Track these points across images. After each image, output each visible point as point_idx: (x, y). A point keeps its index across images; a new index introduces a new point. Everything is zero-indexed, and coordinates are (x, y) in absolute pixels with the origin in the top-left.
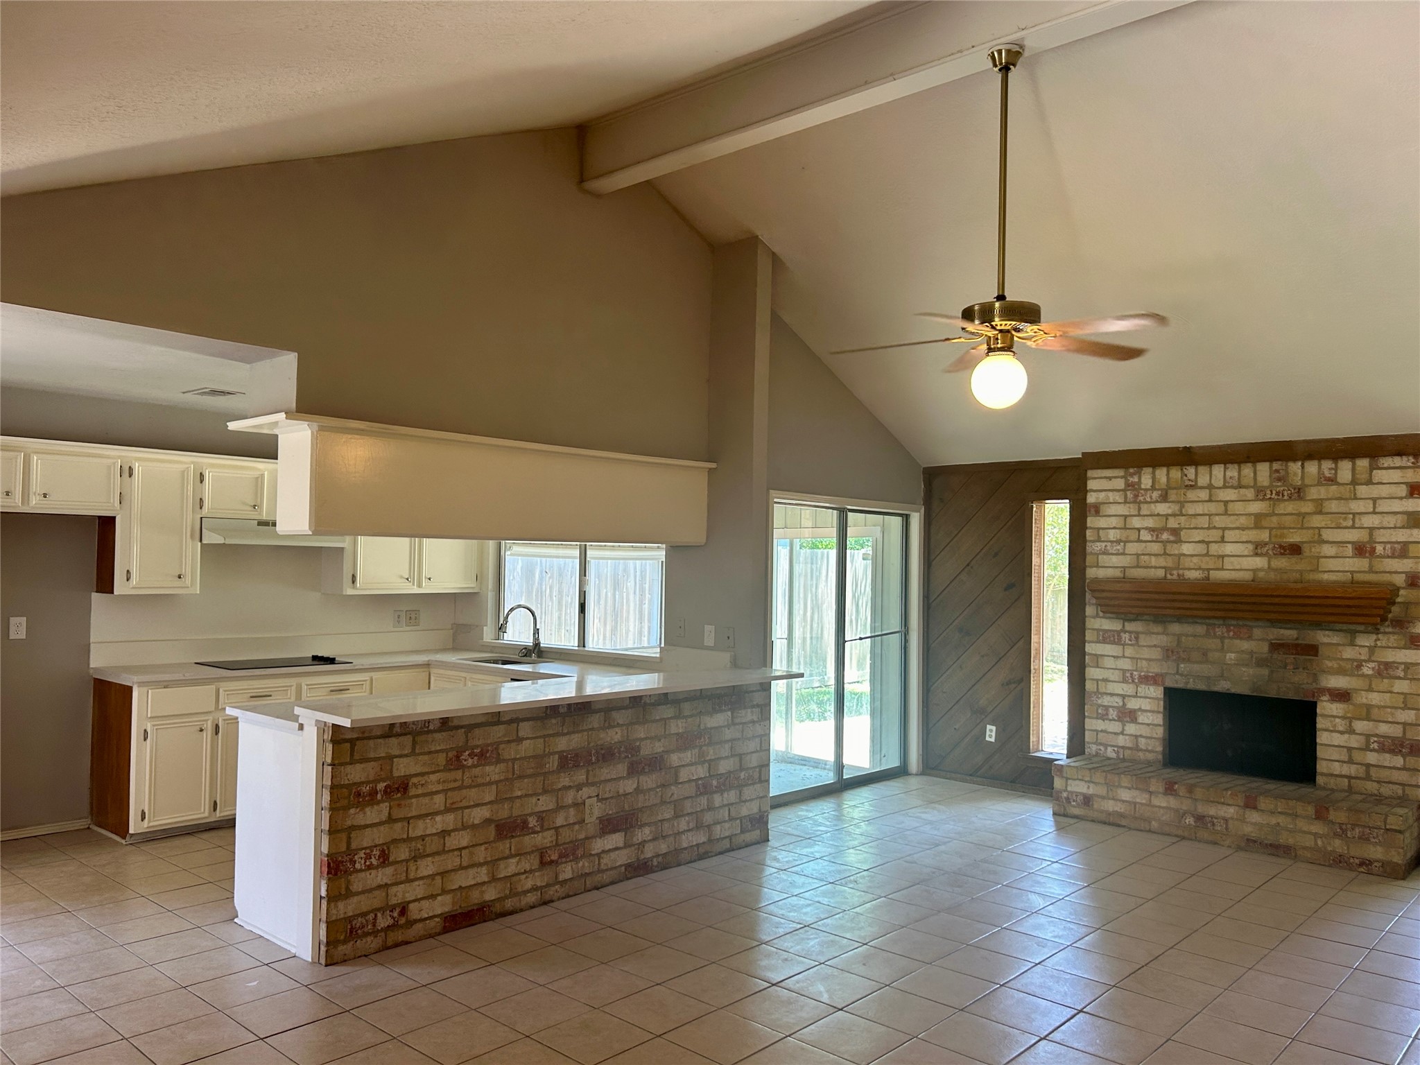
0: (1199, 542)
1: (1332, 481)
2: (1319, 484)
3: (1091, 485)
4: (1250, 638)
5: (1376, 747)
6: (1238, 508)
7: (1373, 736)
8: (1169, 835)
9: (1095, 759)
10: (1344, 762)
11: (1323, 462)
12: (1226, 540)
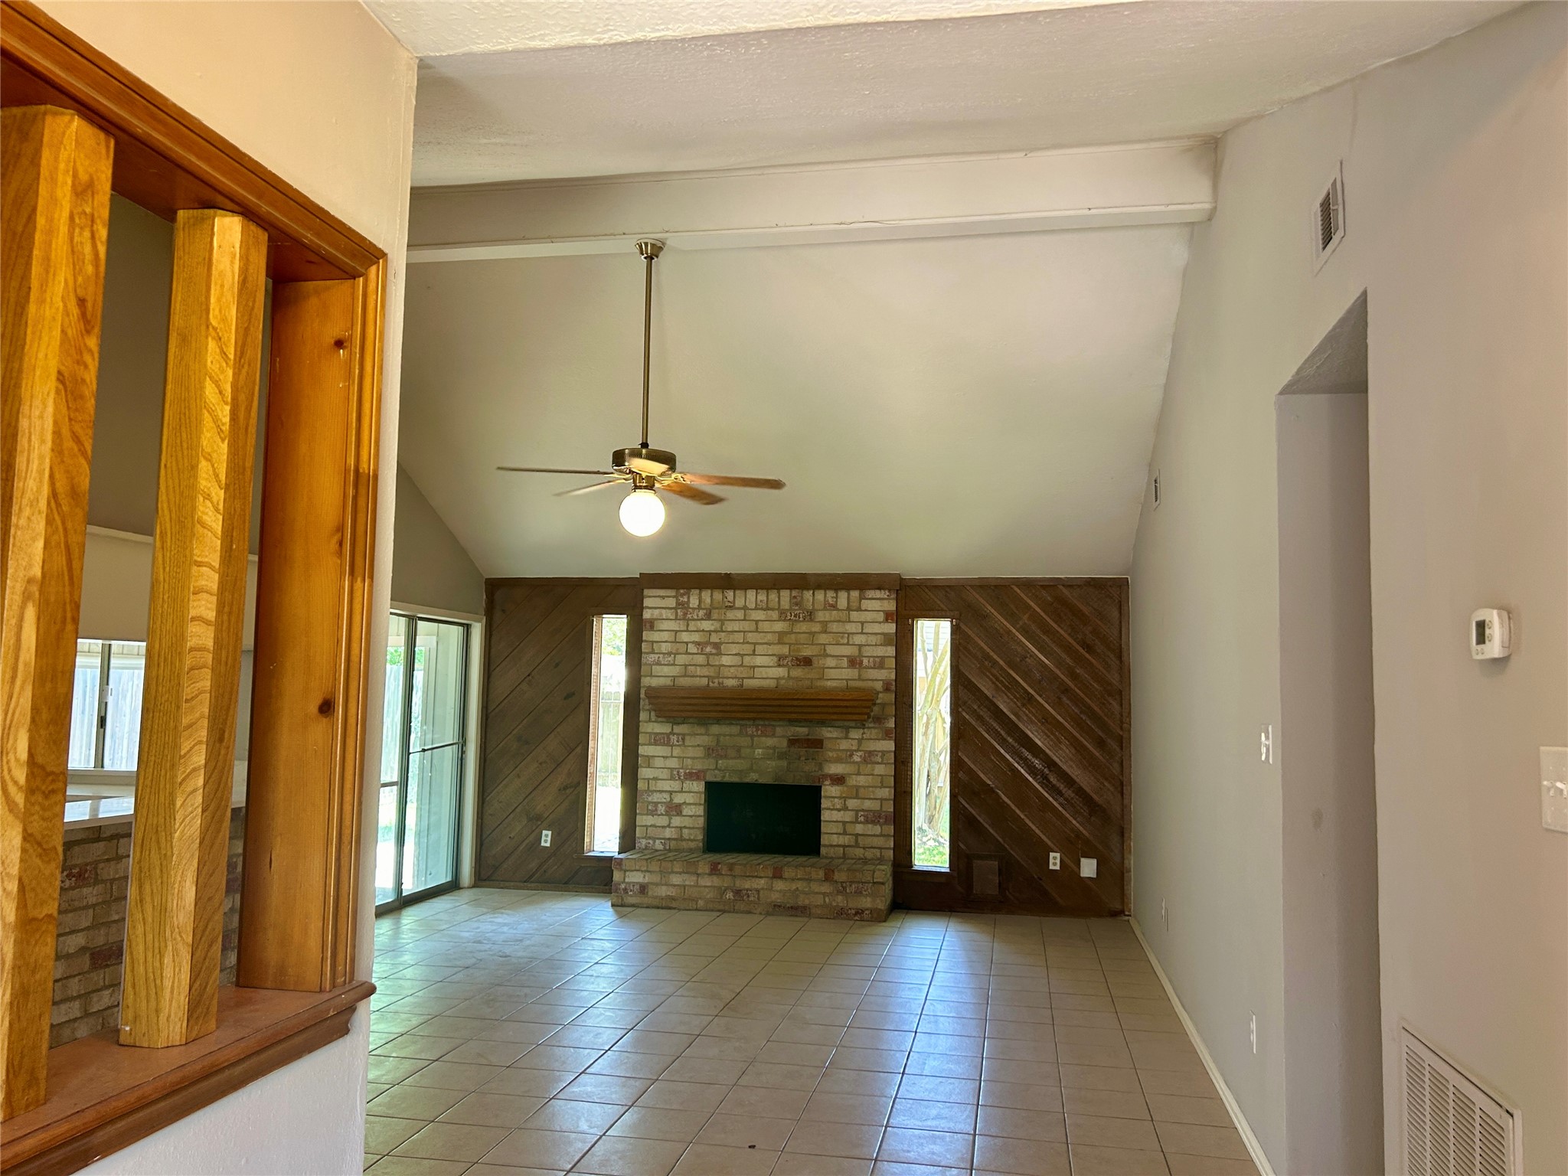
0: (736, 655)
1: (834, 607)
2: (825, 609)
3: (647, 602)
4: (773, 735)
5: (863, 820)
6: (765, 626)
7: (860, 811)
8: (712, 911)
9: (646, 852)
10: (840, 834)
11: (827, 592)
12: (756, 653)
